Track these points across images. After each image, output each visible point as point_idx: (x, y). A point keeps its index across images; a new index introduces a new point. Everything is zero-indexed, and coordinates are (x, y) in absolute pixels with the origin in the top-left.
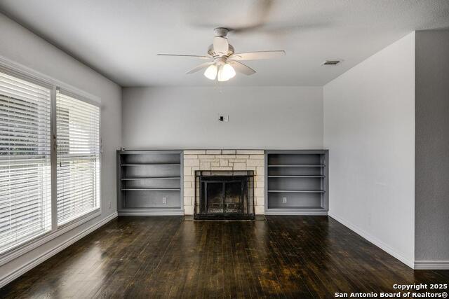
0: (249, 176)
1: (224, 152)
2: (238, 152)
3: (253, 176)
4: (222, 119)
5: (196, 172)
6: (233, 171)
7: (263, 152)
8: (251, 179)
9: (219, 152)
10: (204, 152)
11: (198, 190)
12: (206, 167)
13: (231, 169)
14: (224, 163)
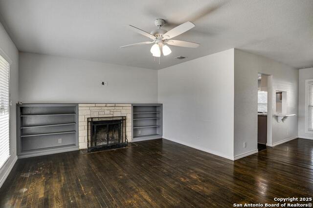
0: (123, 120)
1: (108, 105)
2: (117, 105)
3: (125, 120)
4: (103, 83)
5: (88, 118)
6: (113, 117)
7: (131, 105)
8: (124, 121)
9: (104, 105)
10: (94, 105)
11: (89, 131)
12: (95, 115)
13: (112, 116)
14: (107, 112)
